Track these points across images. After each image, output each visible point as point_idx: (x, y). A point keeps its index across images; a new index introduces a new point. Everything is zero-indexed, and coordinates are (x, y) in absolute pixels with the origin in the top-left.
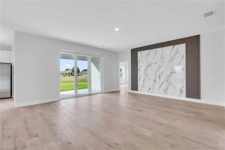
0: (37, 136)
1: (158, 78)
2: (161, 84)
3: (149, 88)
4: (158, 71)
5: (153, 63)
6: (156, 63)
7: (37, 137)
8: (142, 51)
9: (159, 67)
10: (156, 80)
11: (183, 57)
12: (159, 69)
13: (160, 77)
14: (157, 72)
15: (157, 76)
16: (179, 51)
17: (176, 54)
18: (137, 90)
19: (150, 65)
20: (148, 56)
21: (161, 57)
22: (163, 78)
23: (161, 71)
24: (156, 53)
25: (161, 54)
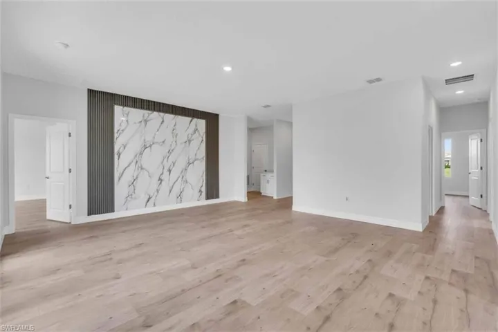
0: (391, 295)
1: (166, 173)
2: (171, 185)
3: (148, 197)
5: (157, 143)
6: (163, 142)
7: (392, 292)
8: (128, 106)
9: (167, 151)
10: (162, 178)
12: (168, 155)
13: (170, 171)
14: (165, 160)
15: (165, 170)
16: (198, 129)
17: (195, 132)
19: (150, 146)
20: (146, 124)
21: (172, 133)
22: (176, 172)
23: (171, 159)
24: (163, 121)
25: (173, 127)
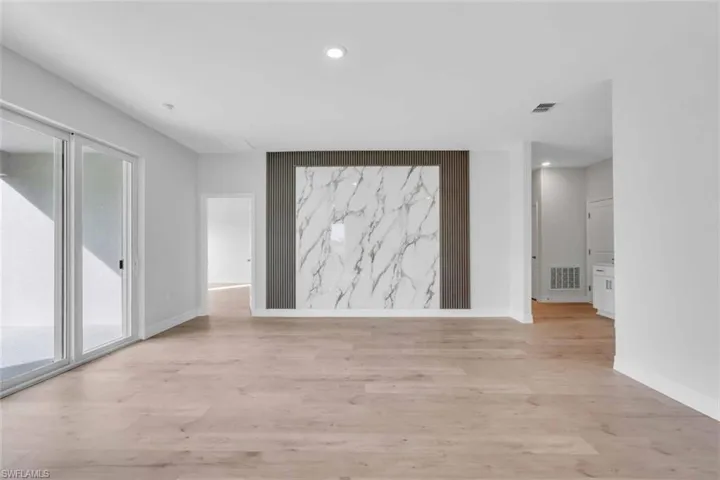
2: (376, 276)
3: (338, 294)
4: (367, 237)
5: (352, 212)
6: (362, 211)
8: (312, 165)
9: (369, 224)
10: (361, 265)
11: (434, 202)
12: (370, 230)
13: (373, 256)
14: (365, 239)
15: (366, 255)
16: (425, 183)
17: (418, 189)
18: (291, 304)
21: (377, 195)
22: (383, 258)
23: (377, 236)
24: (361, 179)
25: (377, 185)
